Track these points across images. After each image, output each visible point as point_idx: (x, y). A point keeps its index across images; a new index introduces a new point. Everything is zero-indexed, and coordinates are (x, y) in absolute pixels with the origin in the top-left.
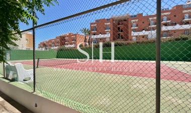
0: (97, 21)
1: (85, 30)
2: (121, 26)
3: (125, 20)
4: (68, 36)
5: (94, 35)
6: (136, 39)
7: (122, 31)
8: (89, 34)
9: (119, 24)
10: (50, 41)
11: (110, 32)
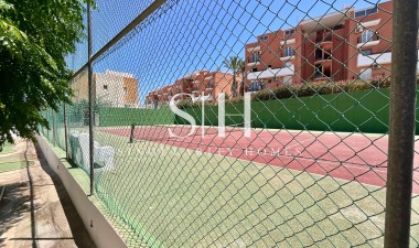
0: (261, 38)
1: (234, 62)
2: (326, 45)
3: (338, 27)
4: (197, 78)
5: (255, 70)
6: (373, 75)
7: (326, 57)
8: (243, 69)
9: (318, 40)
10: (165, 90)
11: (294, 62)
